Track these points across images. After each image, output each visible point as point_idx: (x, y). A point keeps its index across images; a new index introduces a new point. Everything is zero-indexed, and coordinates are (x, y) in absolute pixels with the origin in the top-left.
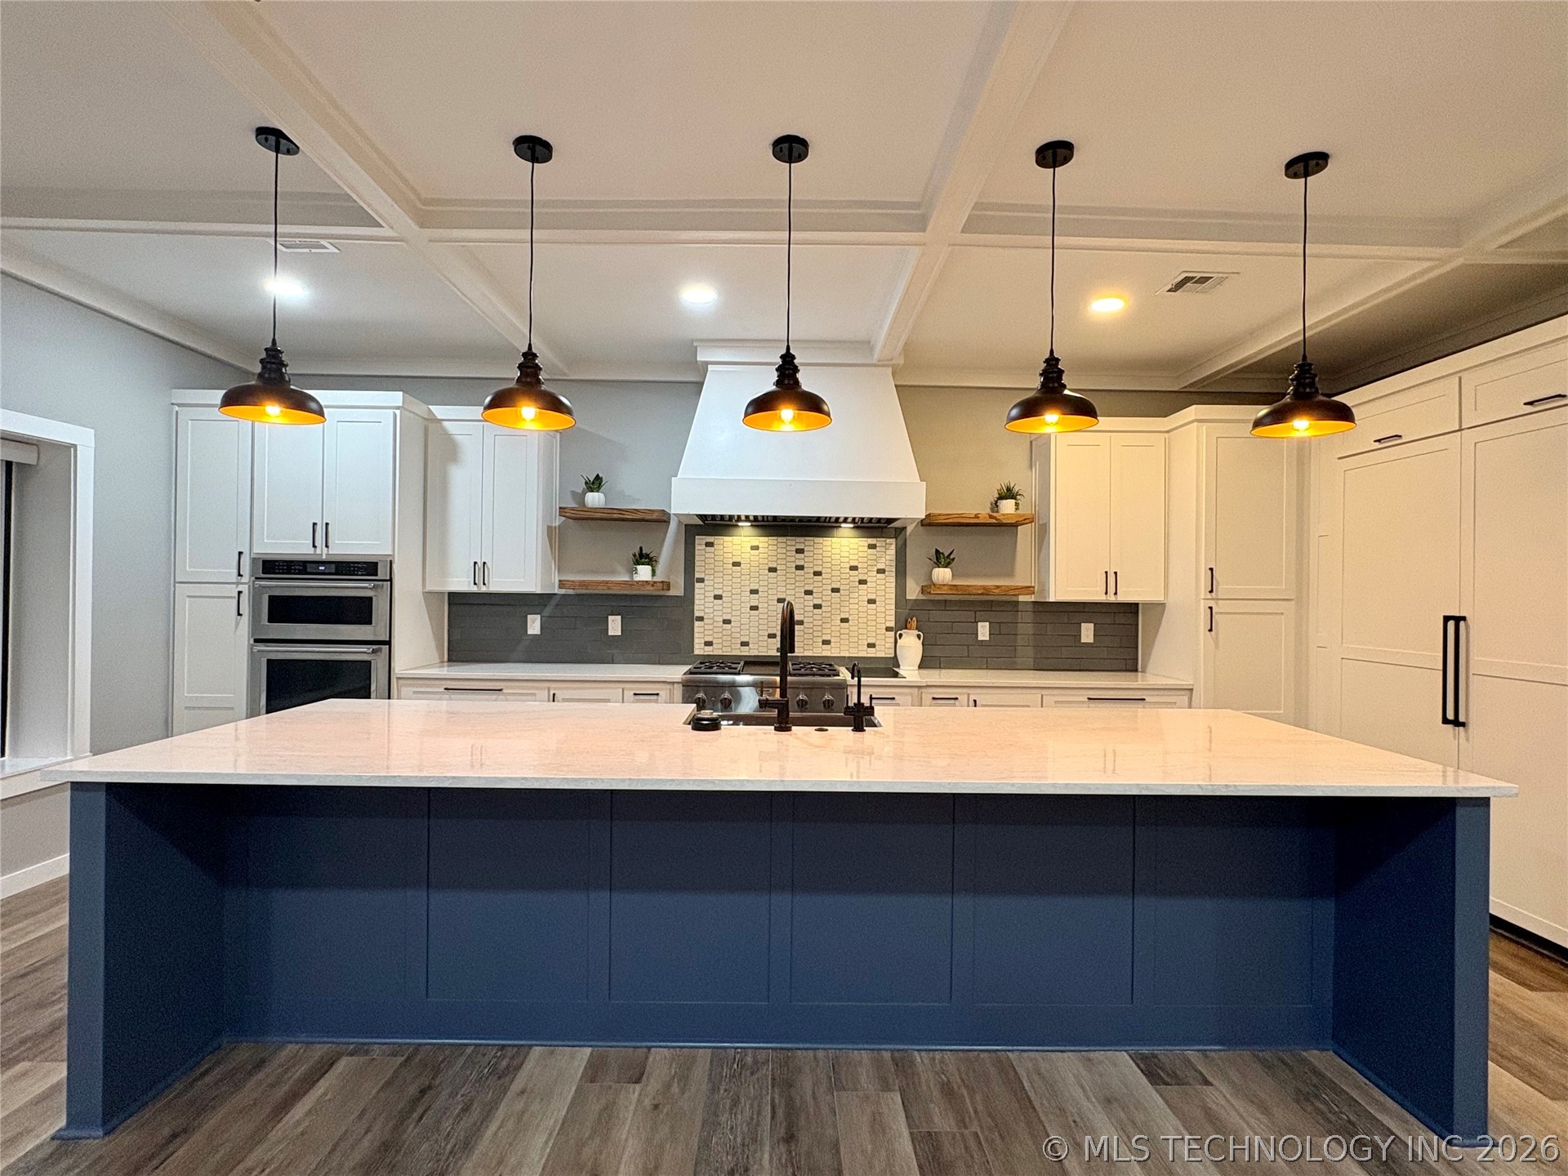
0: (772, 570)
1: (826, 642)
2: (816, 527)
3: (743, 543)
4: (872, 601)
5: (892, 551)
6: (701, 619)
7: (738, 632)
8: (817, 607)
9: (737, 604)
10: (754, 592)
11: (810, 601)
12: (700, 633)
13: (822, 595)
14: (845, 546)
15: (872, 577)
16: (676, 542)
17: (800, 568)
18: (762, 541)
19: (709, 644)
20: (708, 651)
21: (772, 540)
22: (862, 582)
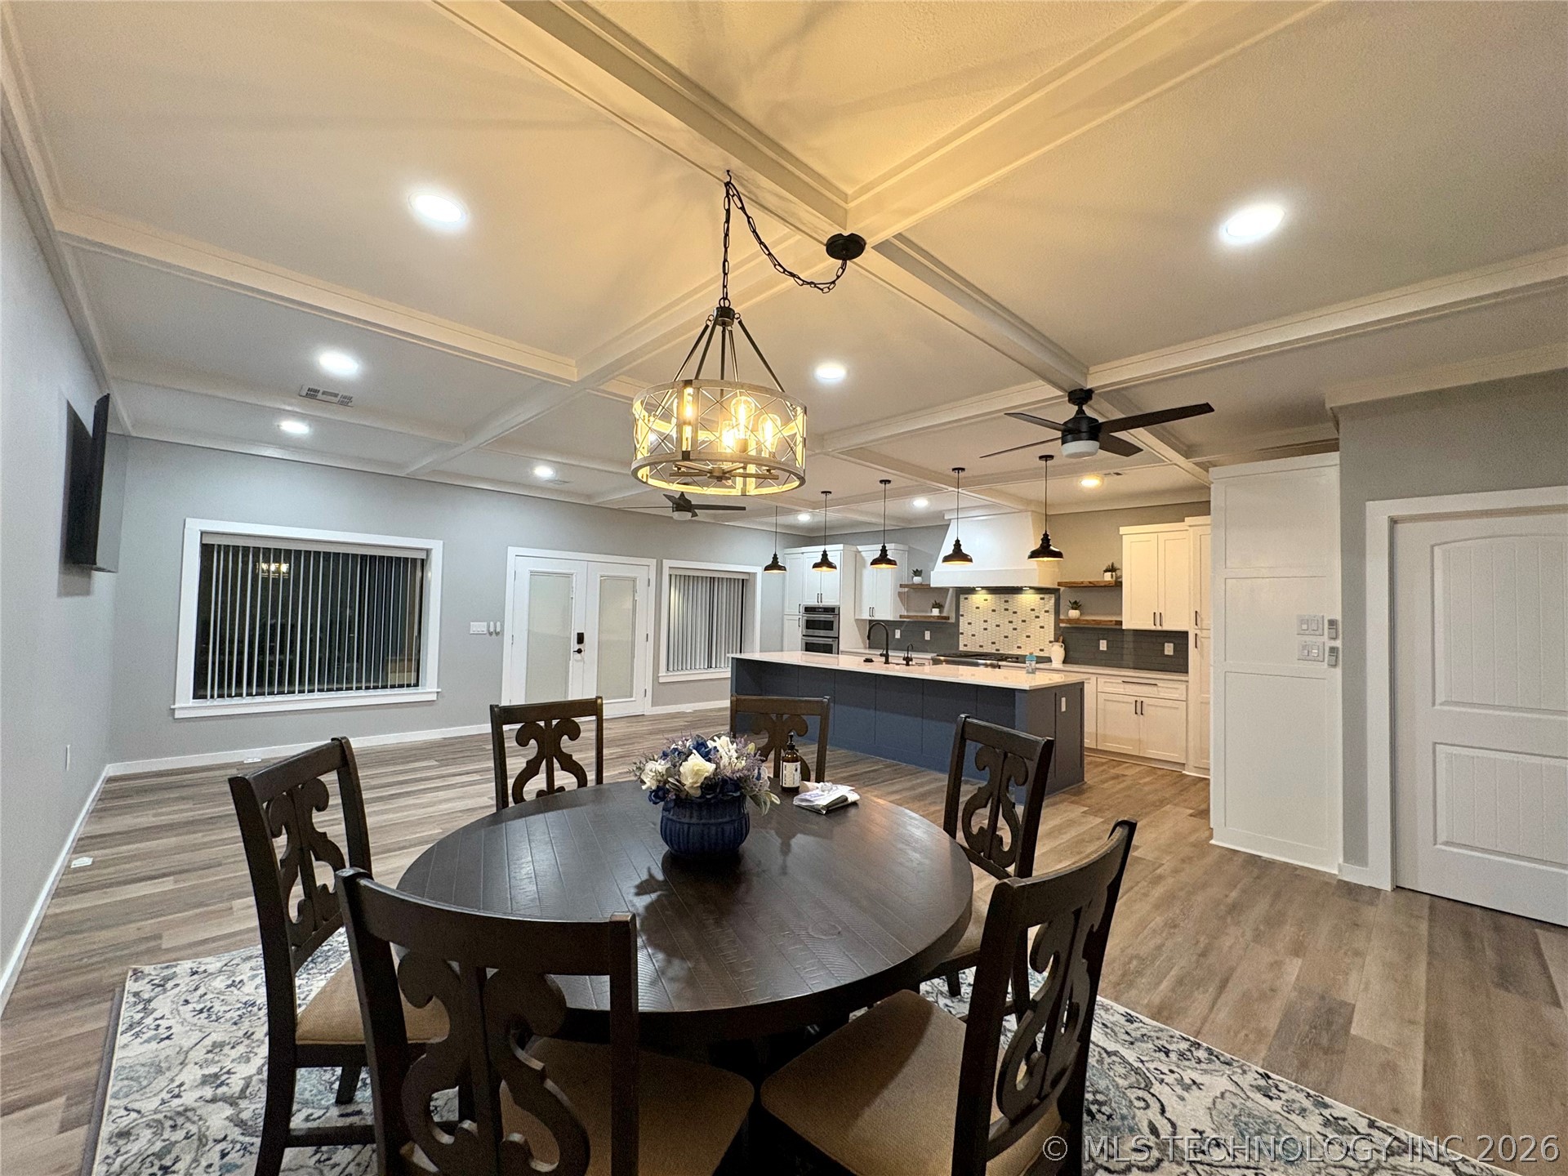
0: (994, 611)
1: (1019, 647)
2: (1017, 590)
3: (980, 599)
4: (1042, 627)
5: (1053, 601)
6: (962, 634)
7: (979, 640)
8: (1015, 629)
9: (978, 627)
10: (985, 621)
11: (1012, 626)
12: (962, 640)
13: (1018, 623)
14: (1029, 599)
15: (1042, 615)
16: (951, 600)
17: (1006, 610)
18: (989, 597)
19: (965, 645)
20: (965, 649)
21: (993, 596)
22: (1037, 617)
